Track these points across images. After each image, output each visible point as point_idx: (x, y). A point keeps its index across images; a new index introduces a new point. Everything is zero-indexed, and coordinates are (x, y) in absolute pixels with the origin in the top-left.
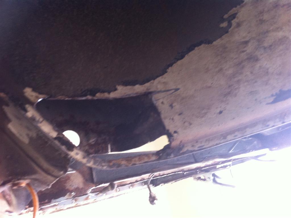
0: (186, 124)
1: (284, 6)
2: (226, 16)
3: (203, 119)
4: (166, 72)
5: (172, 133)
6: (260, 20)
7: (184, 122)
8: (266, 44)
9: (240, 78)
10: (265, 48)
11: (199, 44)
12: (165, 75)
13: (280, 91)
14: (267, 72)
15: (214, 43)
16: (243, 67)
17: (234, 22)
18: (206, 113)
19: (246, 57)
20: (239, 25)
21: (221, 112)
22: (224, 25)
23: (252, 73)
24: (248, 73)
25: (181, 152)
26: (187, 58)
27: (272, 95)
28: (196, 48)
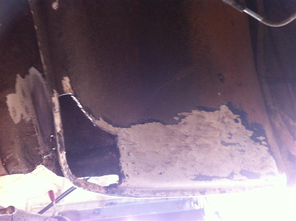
0: (136, 173)
1: (212, 127)
2: (179, 114)
3: (148, 173)
4: (130, 127)
5: (125, 175)
6: (198, 128)
7: (135, 171)
8: (197, 143)
9: (178, 156)
10: (197, 145)
11: (157, 121)
12: (129, 129)
13: (200, 174)
14: (195, 160)
15: (168, 126)
16: (181, 150)
17: (183, 120)
18: (150, 170)
19: (184, 145)
20: (185, 124)
21: (161, 174)
22: (177, 118)
23: (185, 156)
24: (184, 155)
25: (122, 194)
26: (146, 126)
27: (195, 175)
28: (154, 123)
